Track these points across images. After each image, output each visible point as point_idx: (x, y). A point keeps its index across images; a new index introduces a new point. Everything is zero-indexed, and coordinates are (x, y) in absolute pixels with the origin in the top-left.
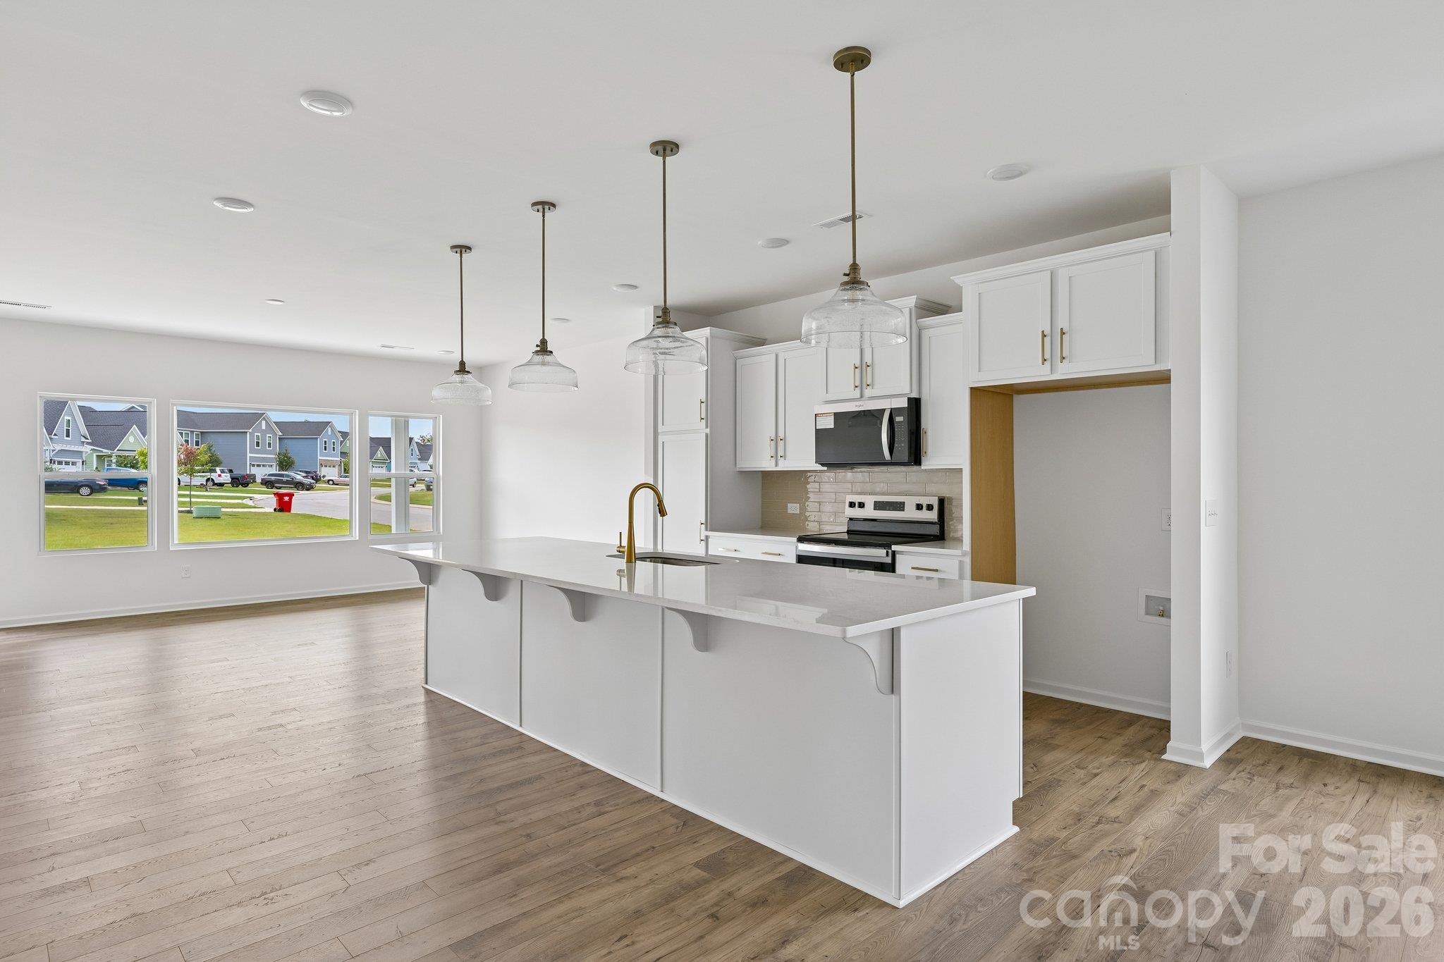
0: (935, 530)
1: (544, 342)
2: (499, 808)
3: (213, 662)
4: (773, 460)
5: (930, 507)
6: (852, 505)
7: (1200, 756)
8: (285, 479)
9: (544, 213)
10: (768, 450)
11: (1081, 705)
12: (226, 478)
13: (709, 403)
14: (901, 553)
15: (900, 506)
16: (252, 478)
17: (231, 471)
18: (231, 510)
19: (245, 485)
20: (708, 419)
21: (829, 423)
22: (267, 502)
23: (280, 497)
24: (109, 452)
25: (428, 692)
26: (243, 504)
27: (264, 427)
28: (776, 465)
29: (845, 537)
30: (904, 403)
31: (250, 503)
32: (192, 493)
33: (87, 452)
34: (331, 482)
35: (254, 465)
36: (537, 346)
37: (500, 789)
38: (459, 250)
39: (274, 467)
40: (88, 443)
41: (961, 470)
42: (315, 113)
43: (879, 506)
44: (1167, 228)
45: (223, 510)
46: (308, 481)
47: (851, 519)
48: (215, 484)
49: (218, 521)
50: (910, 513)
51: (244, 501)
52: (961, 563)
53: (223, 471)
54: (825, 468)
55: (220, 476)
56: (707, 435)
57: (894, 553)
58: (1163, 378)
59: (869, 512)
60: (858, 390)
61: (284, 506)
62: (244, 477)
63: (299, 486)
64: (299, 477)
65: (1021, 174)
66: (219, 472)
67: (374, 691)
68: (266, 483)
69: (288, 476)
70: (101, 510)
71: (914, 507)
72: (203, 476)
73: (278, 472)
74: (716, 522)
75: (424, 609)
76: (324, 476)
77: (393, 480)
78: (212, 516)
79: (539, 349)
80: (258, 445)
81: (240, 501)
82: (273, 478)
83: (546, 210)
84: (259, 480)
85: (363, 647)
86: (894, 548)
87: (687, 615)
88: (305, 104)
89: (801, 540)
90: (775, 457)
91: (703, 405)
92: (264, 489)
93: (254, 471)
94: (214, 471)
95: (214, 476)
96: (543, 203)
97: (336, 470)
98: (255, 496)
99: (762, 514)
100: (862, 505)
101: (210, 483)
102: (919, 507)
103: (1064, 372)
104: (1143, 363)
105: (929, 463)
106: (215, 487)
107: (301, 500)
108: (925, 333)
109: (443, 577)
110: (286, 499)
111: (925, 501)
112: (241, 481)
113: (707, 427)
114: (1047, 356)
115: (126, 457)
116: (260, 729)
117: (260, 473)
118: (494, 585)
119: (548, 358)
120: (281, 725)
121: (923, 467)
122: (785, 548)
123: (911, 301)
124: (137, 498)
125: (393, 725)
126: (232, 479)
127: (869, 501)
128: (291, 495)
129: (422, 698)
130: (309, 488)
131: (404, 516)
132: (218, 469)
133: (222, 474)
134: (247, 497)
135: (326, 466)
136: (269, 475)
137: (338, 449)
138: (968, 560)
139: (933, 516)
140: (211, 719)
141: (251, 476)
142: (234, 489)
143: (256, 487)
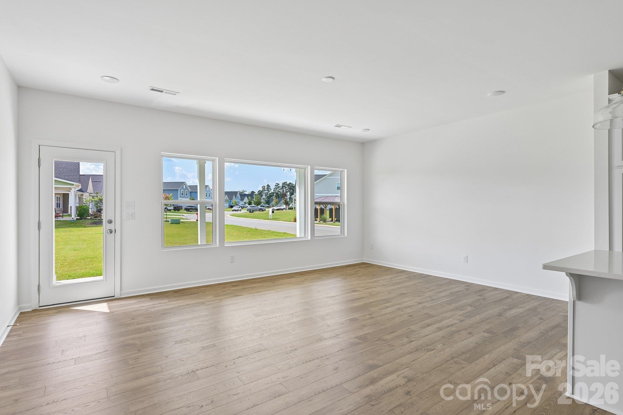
8: (193, 208)
12: (171, 207)
19: (179, 210)
27: (184, 188)
31: (184, 217)
32: (167, 214)
34: (209, 209)
49: (178, 225)
62: (178, 207)
68: (186, 209)
73: (191, 205)
78: (177, 223)
80: (183, 195)
82: (189, 207)
84: (184, 209)
117: (184, 205)
126: (174, 208)
134: (181, 215)
136: (188, 206)
141: (181, 206)
142: (174, 212)
143: (183, 211)
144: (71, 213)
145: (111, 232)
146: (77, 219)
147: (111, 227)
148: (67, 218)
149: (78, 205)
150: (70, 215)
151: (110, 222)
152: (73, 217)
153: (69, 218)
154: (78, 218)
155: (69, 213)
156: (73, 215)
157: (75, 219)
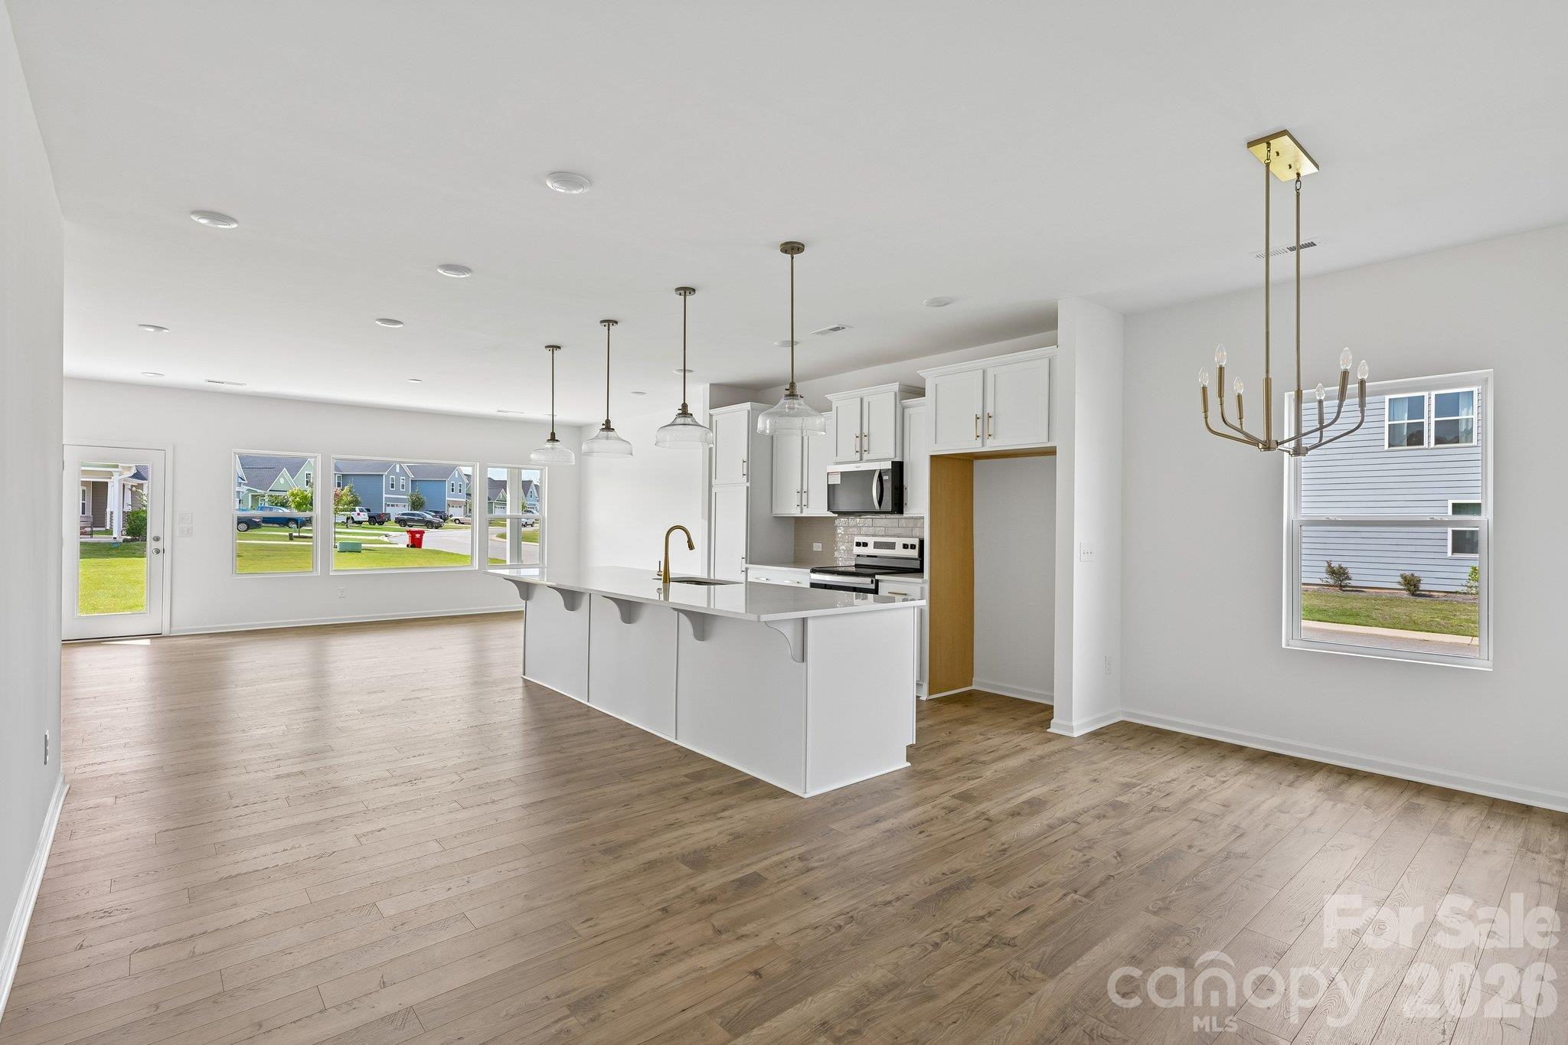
0: (917, 565)
1: (608, 422)
2: (564, 746)
3: (365, 658)
4: (799, 508)
5: (913, 547)
6: (858, 544)
7: (1071, 729)
8: (416, 518)
9: (609, 327)
10: (795, 499)
11: (1015, 699)
12: (364, 516)
13: (749, 462)
14: (882, 581)
15: (892, 546)
16: (388, 517)
17: (368, 510)
18: (369, 545)
19: (381, 523)
20: (749, 475)
21: (836, 480)
22: (402, 538)
23: (412, 534)
24: (262, 492)
25: (525, 681)
26: (378, 540)
27: (398, 471)
28: (802, 512)
29: (853, 569)
30: (888, 465)
31: (386, 539)
33: (243, 492)
34: (457, 522)
35: (388, 505)
36: (603, 424)
37: (567, 736)
38: (551, 349)
39: (407, 507)
40: (244, 484)
41: (923, 518)
42: (448, 277)
43: (877, 545)
44: (1055, 343)
45: (363, 545)
46: (437, 520)
47: (858, 556)
48: (354, 522)
49: (356, 555)
50: (899, 551)
51: (381, 538)
52: (922, 589)
53: (361, 511)
54: (837, 515)
55: (358, 514)
56: (748, 487)
57: (877, 581)
58: (1051, 452)
59: (870, 550)
60: (858, 454)
61: (416, 542)
62: (379, 516)
63: (430, 524)
64: (429, 517)
65: (946, 304)
66: (358, 511)
67: (486, 679)
68: (399, 521)
69: (419, 515)
70: (259, 544)
71: (902, 546)
72: (344, 515)
73: (410, 512)
74: (754, 557)
75: (523, 626)
76: (451, 516)
77: (508, 521)
78: (354, 549)
79: (604, 427)
80: (392, 487)
81: (377, 538)
82: (406, 517)
83: (611, 325)
84: (393, 519)
85: (480, 651)
86: (877, 577)
87: (689, 614)
88: (441, 271)
89: (814, 571)
90: (800, 506)
91: (745, 464)
92: (398, 526)
93: (389, 510)
94: (354, 510)
95: (354, 515)
96: (608, 321)
97: (462, 510)
98: (390, 533)
99: (795, 553)
100: (865, 545)
101: (350, 521)
102: (905, 546)
103: (991, 446)
104: (1038, 441)
105: (908, 513)
106: (355, 525)
107: (430, 538)
108: (907, 411)
109: (537, 594)
110: (418, 536)
111: (909, 541)
112: (377, 520)
113: (748, 482)
114: (979, 434)
115: (277, 497)
116: (403, 700)
117: (395, 512)
118: (572, 598)
119: (611, 434)
120: (418, 698)
121: (904, 515)
122: (802, 577)
123: (896, 387)
124: (288, 534)
125: (498, 699)
126: (370, 517)
127: (871, 541)
128: (421, 533)
129: (521, 684)
130: (438, 526)
131: (517, 551)
132: (357, 508)
133: (361, 513)
134: (383, 534)
135: (453, 507)
136: (403, 514)
137: (464, 490)
138: (927, 587)
139: (915, 553)
140: (369, 693)
141: (386, 514)
142: (371, 526)
143: (391, 525)
144: (111, 525)
145: (158, 552)
146: (125, 541)
147: (159, 545)
148: (101, 538)
149: (128, 509)
150: (109, 532)
151: (157, 539)
152: (115, 536)
153: (104, 538)
154: (129, 537)
155: (108, 528)
156: (117, 530)
157: (121, 540)
